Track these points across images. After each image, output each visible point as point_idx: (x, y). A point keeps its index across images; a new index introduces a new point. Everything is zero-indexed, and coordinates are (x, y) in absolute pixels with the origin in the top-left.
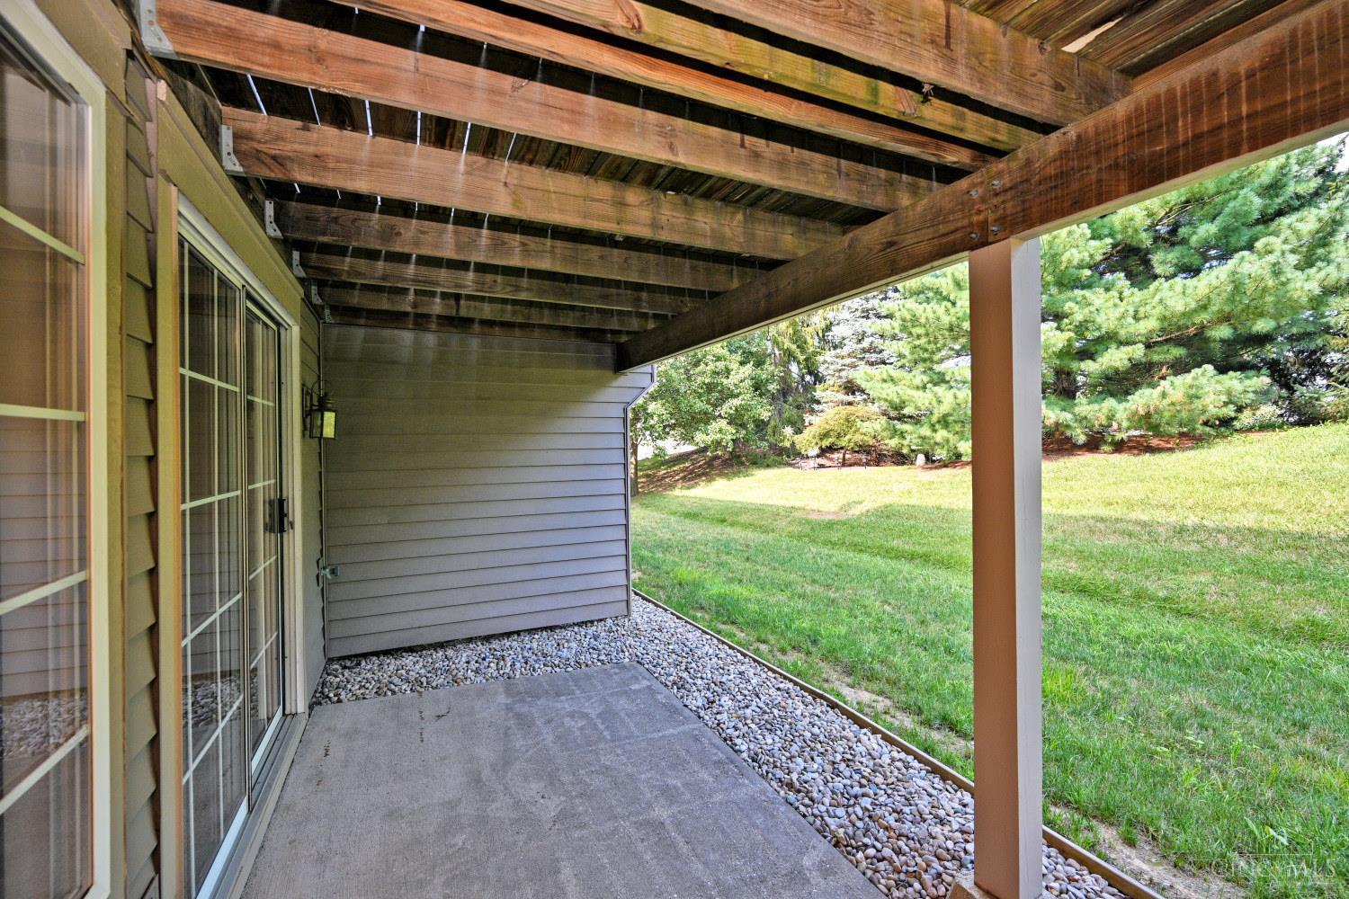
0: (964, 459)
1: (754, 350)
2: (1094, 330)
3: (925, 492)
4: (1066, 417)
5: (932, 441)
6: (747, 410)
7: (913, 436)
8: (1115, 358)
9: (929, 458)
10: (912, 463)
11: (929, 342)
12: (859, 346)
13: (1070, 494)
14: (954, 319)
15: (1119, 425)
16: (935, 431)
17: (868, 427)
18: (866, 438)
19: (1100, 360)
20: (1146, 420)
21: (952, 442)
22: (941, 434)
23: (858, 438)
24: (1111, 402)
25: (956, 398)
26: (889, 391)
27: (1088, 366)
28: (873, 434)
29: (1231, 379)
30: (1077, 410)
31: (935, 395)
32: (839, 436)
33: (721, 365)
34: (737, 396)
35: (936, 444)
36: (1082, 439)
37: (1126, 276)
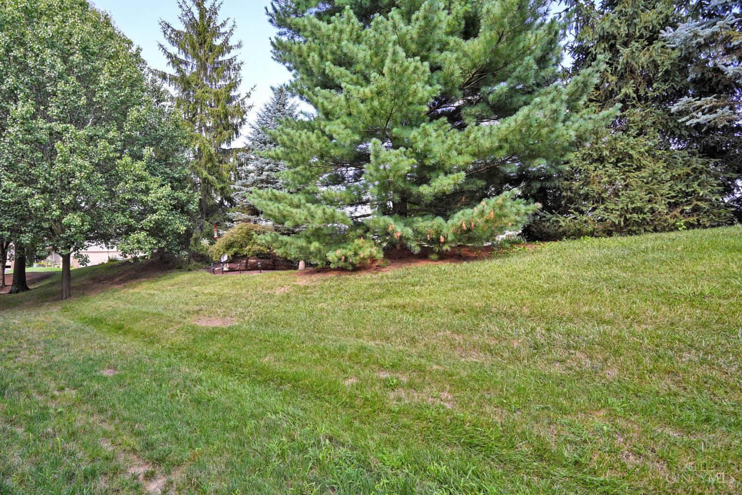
0: (332, 266)
1: (177, 176)
2: (431, 158)
3: (300, 296)
4: (409, 232)
5: (307, 251)
6: (167, 224)
7: (292, 247)
8: (444, 183)
9: (307, 264)
10: (296, 268)
11: (305, 169)
12: (259, 177)
13: (420, 300)
14: (324, 146)
15: (446, 238)
16: (310, 243)
17: (262, 239)
18: (261, 248)
19: (433, 184)
20: (467, 234)
21: (322, 251)
22: (315, 245)
23: (256, 248)
24: (439, 220)
25: (325, 213)
26: (272, 207)
27: (424, 189)
28: (267, 244)
29: (519, 204)
30: (415, 225)
31: (309, 210)
32: (241, 246)
33: (142, 185)
34: (154, 212)
35: (311, 253)
36: (417, 250)
37: (448, 119)
